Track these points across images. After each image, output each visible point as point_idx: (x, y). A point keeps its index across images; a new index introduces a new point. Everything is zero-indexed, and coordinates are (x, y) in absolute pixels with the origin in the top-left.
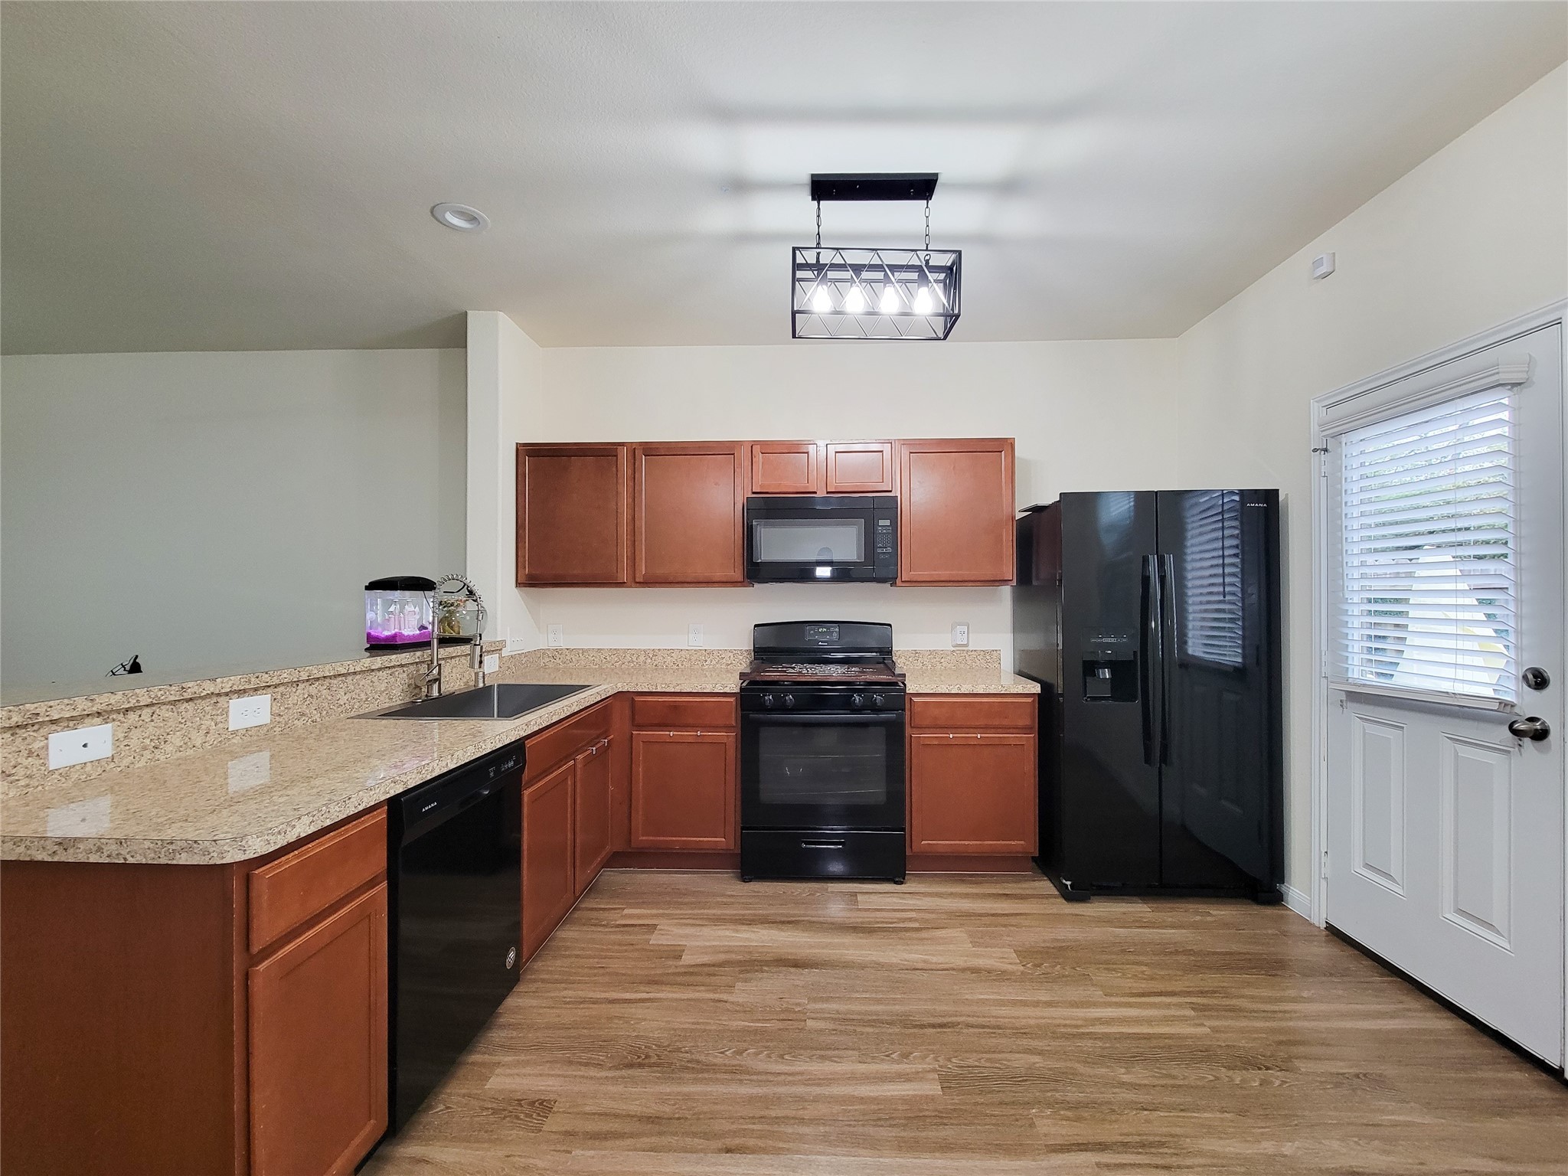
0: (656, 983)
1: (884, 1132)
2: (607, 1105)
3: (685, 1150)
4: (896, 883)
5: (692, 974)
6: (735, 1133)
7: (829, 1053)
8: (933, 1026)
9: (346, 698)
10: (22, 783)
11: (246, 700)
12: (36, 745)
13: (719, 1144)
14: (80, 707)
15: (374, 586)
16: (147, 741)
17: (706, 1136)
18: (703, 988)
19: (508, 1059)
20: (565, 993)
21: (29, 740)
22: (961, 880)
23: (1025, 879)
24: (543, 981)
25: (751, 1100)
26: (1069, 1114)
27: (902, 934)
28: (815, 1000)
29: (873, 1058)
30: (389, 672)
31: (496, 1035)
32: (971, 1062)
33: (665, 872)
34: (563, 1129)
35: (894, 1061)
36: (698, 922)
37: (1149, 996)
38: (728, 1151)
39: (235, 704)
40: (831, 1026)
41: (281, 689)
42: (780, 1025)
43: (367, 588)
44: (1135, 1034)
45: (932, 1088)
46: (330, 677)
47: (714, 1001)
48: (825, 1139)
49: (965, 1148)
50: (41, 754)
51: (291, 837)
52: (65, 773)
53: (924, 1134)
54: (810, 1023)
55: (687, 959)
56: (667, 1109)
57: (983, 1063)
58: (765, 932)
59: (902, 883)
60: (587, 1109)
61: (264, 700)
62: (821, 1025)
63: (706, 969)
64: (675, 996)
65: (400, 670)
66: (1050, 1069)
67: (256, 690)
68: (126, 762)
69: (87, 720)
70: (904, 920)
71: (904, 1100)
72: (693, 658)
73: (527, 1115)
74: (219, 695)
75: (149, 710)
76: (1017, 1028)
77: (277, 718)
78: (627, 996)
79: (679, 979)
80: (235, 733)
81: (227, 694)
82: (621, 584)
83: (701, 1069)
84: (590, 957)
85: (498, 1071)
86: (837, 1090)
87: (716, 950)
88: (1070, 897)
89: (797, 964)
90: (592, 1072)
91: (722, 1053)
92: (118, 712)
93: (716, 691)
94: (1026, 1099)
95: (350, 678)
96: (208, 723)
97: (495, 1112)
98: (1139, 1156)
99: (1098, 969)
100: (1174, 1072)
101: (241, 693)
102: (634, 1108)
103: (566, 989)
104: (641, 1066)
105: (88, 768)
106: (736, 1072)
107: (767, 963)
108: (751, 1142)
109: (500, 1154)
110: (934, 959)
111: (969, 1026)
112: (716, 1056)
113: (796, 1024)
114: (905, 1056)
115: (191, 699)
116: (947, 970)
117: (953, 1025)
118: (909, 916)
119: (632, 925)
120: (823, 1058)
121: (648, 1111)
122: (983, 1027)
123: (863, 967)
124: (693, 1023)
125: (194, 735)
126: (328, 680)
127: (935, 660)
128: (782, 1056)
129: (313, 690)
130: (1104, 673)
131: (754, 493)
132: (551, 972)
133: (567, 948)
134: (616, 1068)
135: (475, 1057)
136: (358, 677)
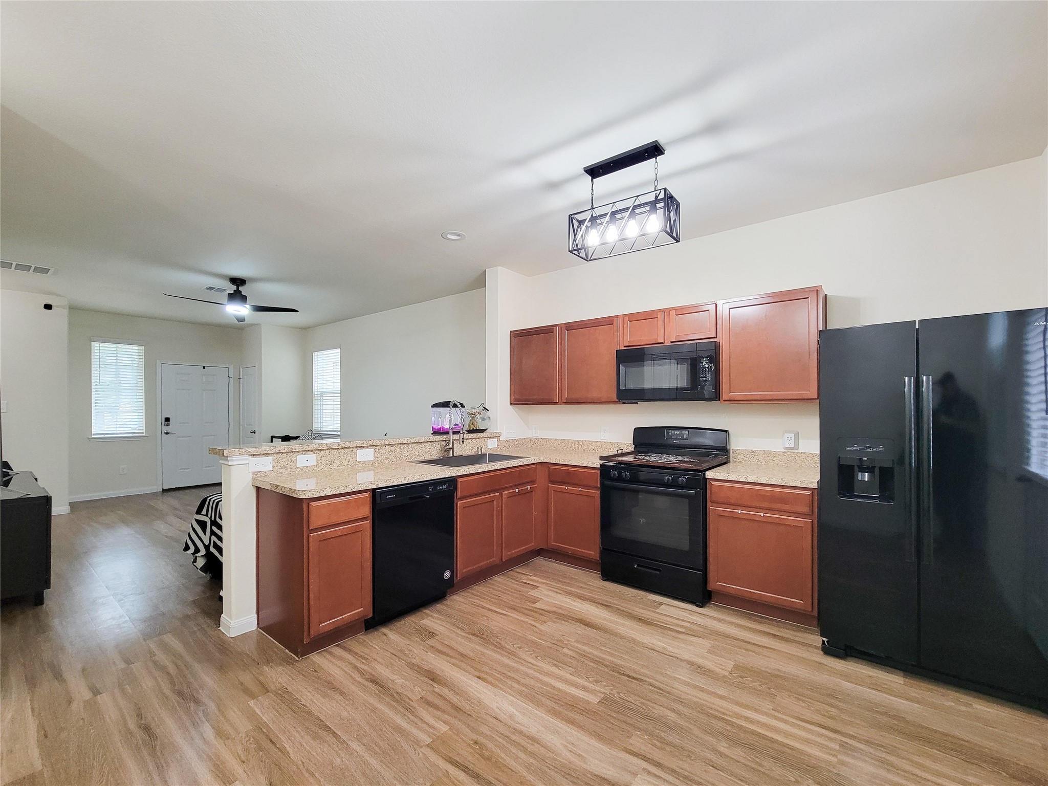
0: (514, 609)
1: (548, 703)
2: (453, 644)
3: (464, 670)
4: (697, 606)
5: (533, 611)
6: (487, 673)
7: (560, 664)
8: (629, 676)
9: (408, 453)
10: (289, 470)
11: (363, 450)
12: (293, 459)
13: (477, 674)
14: (305, 448)
15: (435, 406)
16: (328, 462)
17: (476, 669)
18: (532, 618)
19: (436, 615)
20: (476, 601)
21: (291, 457)
22: (750, 617)
23: (806, 631)
24: (473, 594)
25: (506, 666)
26: (658, 744)
27: (666, 632)
28: (578, 642)
29: (579, 675)
30: (430, 444)
31: (439, 606)
32: (630, 699)
33: (566, 566)
34: (431, 644)
35: (590, 682)
36: (559, 592)
37: (806, 722)
38: (479, 678)
39: (359, 451)
40: (574, 655)
41: (378, 447)
42: (550, 645)
43: (432, 407)
44: (766, 736)
45: (594, 699)
46: (401, 444)
47: (531, 625)
48: (520, 693)
49: (580, 727)
50: (294, 462)
51: (322, 494)
52: (302, 468)
53: (566, 713)
54: (565, 650)
55: (538, 605)
56: (472, 654)
57: (637, 703)
58: (586, 605)
59: (702, 607)
60: (445, 642)
61: (371, 451)
62: (570, 653)
63: (541, 611)
64: (517, 617)
65: (436, 443)
66: (674, 722)
67: (368, 447)
68: (321, 468)
69: (309, 452)
70: (677, 625)
71: (573, 696)
72: (603, 447)
73: (425, 636)
74: (353, 447)
75: (328, 451)
76: (680, 698)
77: (377, 459)
78: (498, 610)
79: (526, 611)
80: (359, 462)
81: (356, 447)
82: (556, 403)
83: (499, 647)
84: (499, 591)
85: (430, 618)
86: (546, 679)
87: (555, 606)
88: (827, 650)
89: (587, 624)
90: (459, 631)
91: (513, 645)
92: (318, 450)
93: (589, 466)
94: (641, 727)
95: (410, 445)
96: (349, 457)
97: (417, 630)
98: (678, 781)
99: (790, 696)
100: (765, 764)
101: (362, 447)
102: (461, 649)
103: (477, 599)
104: (477, 636)
105: (309, 468)
106: (512, 654)
107: (573, 619)
108: (490, 679)
109: (408, 643)
110: (671, 649)
111: (651, 685)
112: (509, 645)
113: (558, 648)
114: (597, 682)
115: (343, 448)
116: (672, 656)
117: (641, 680)
118: (682, 624)
119: (528, 584)
120: (555, 665)
121: (464, 652)
122: (660, 689)
123: (622, 637)
124: (513, 630)
125: (344, 461)
126: (399, 445)
127: (769, 458)
128: (536, 657)
129: (392, 449)
130: (863, 476)
131: (625, 347)
132: (478, 591)
133: (493, 584)
134: (468, 633)
135: (427, 611)
136: (414, 445)
